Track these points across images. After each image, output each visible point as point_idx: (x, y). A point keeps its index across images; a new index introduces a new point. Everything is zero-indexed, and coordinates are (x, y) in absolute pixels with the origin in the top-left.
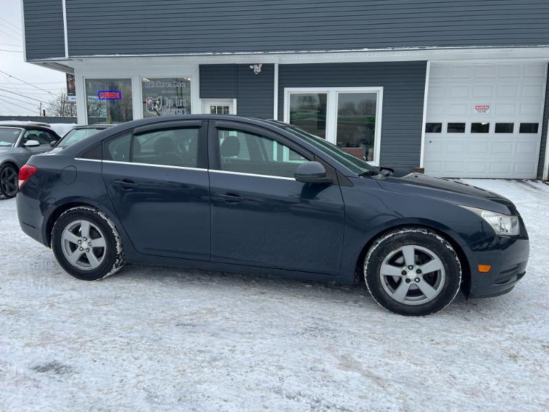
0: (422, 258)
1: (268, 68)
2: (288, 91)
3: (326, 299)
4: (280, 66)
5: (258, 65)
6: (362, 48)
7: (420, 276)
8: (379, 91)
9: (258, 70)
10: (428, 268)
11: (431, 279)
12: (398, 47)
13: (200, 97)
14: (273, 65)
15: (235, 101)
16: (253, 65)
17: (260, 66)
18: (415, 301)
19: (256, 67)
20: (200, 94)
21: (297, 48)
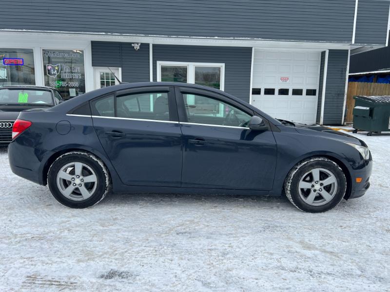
0: (323, 176)
1: (145, 46)
2: (160, 64)
3: (259, 207)
4: (154, 46)
5: (138, 43)
6: (214, 36)
7: (322, 187)
8: (222, 66)
9: (137, 47)
10: (326, 182)
11: (328, 188)
12: (237, 37)
13: (93, 65)
14: (148, 45)
15: (120, 69)
16: (133, 43)
17: (139, 44)
18: (319, 203)
19: (136, 45)
20: (92, 63)
21: (169, 34)
